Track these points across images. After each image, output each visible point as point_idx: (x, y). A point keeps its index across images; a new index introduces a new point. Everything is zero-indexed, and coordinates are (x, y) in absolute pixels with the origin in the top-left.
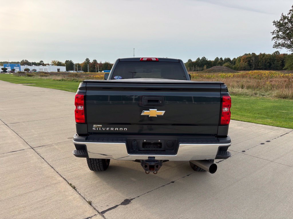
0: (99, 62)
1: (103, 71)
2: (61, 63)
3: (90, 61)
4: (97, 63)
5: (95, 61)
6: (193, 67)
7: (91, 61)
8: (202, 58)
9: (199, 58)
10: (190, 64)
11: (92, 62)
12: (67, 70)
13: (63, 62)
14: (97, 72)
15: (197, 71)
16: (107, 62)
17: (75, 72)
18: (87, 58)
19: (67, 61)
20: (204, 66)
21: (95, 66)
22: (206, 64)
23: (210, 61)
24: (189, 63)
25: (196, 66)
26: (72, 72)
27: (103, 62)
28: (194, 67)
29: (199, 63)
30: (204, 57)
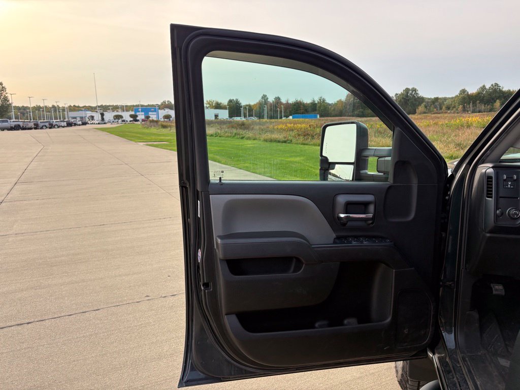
0: (284, 101)
1: (291, 117)
2: (221, 104)
3: (268, 100)
4: (281, 102)
5: (278, 99)
6: (469, 104)
7: (271, 99)
8: (492, 85)
9: (484, 86)
10: (464, 98)
11: (273, 102)
12: (231, 116)
13: (225, 102)
14: (281, 118)
15: (479, 112)
16: (299, 99)
17: (243, 119)
18: (264, 95)
19: (230, 101)
20: (495, 101)
21: (276, 107)
22: (499, 98)
23: (509, 90)
24: (461, 96)
25: (478, 102)
26: (238, 119)
27: (292, 101)
28: (473, 103)
29: (484, 97)
30: (496, 84)
